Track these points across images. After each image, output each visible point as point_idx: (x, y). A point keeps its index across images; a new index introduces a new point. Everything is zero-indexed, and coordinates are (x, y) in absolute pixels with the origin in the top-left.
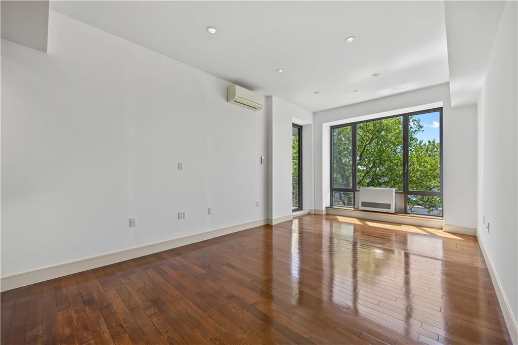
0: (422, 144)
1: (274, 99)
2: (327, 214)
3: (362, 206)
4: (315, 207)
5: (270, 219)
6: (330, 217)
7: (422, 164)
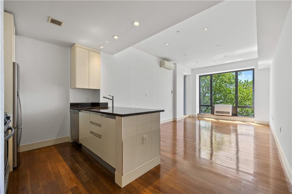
0: (241, 82)
1: (177, 65)
2: (198, 117)
3: (216, 113)
4: (192, 113)
5: (175, 118)
6: (199, 118)
7: (242, 93)
